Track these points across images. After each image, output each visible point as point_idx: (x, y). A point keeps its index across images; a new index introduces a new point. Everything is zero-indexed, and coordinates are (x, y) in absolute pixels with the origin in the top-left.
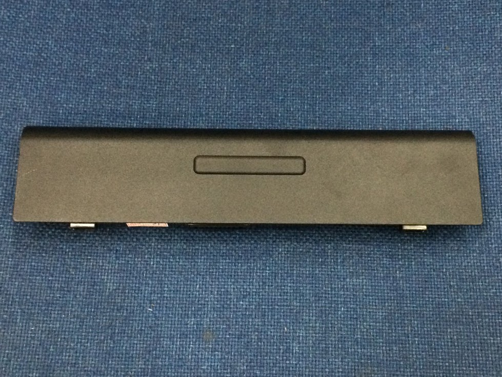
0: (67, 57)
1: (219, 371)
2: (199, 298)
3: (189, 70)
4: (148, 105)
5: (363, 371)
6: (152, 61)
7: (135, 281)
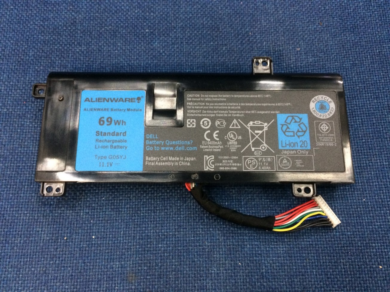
0: (9, 44)
2: (123, 243)
3: (112, 51)
7: (66, 231)
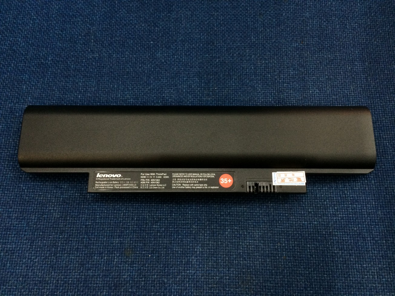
1: (136, 280)
4: (90, 83)
5: (245, 278)
6: (94, 53)
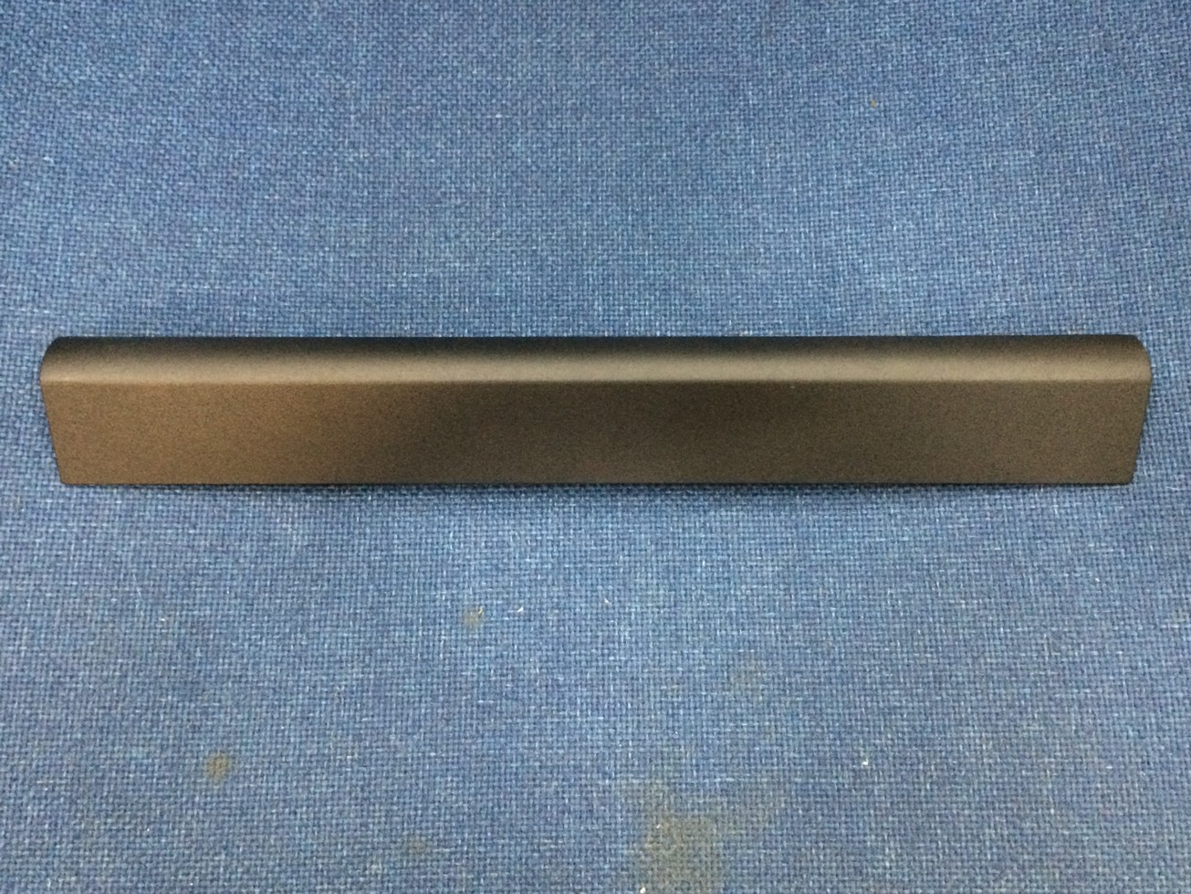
1: (493, 679)
2: (453, 555)
4: (354, 225)
5: (743, 667)
6: (358, 148)
7: (341, 531)
